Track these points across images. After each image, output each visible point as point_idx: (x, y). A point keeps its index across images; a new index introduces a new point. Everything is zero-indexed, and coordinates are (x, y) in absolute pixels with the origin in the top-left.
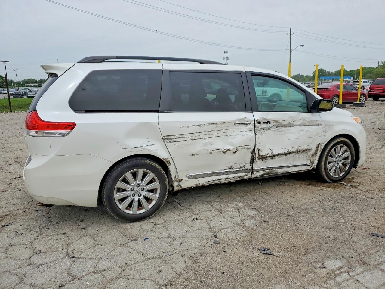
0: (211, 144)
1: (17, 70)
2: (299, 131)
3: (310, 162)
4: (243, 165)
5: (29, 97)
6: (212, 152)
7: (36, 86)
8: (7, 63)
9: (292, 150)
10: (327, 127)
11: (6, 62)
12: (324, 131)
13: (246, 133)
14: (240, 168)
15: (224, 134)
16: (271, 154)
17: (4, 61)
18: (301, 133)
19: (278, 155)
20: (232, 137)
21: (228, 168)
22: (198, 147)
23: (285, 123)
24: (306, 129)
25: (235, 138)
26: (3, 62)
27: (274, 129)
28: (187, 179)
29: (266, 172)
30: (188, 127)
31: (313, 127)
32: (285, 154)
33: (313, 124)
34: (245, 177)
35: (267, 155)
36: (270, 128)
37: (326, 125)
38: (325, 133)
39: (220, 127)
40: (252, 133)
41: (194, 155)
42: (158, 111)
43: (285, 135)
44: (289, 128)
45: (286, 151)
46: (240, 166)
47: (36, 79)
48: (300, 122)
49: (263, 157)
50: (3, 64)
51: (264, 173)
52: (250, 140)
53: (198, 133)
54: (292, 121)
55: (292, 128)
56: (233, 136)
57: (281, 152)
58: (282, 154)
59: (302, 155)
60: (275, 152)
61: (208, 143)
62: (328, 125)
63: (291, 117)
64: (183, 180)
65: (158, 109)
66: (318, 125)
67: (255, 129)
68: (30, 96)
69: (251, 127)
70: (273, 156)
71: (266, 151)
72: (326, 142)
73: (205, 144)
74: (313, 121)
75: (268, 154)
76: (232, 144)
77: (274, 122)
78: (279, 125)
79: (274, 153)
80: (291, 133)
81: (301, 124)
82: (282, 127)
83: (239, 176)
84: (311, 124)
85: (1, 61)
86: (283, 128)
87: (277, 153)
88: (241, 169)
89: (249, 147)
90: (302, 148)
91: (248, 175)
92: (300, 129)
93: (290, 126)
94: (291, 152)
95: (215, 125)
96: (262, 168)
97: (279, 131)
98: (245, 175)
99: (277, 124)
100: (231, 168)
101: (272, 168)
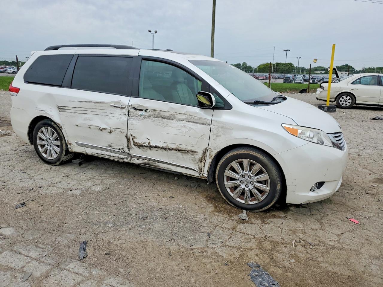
0: (90, 120)
1: (300, 58)
2: (181, 127)
3: (198, 168)
4: (122, 147)
5: (296, 83)
6: (91, 127)
7: (323, 73)
8: (288, 52)
9: (171, 146)
10: (220, 129)
11: (288, 50)
12: (215, 134)
13: (120, 116)
14: (119, 149)
15: (102, 114)
16: (147, 144)
17: (286, 49)
18: (184, 129)
19: (156, 147)
20: (108, 117)
21: (108, 146)
22: (80, 120)
23: (166, 114)
24: (190, 126)
25: (111, 119)
26: (286, 51)
27: (154, 119)
28: (76, 145)
29: (146, 161)
30: (73, 102)
31: (198, 125)
32: (163, 148)
33: (200, 122)
34: (125, 160)
35: (143, 144)
36: (148, 117)
37: (218, 127)
38: (217, 136)
39: (98, 106)
40: (126, 118)
41: (77, 126)
42: (60, 86)
43: (165, 127)
44: (171, 121)
45: (165, 146)
46: (119, 148)
47: (325, 67)
48: (184, 117)
49: (139, 144)
50: (285, 52)
51: (144, 162)
52: (123, 124)
53: (80, 108)
54: (175, 114)
55: (174, 121)
56: (110, 117)
57: (159, 145)
58: (159, 148)
59: (187, 156)
60: (153, 144)
61: (88, 119)
62: (222, 127)
63: (173, 108)
64: (72, 144)
65: (61, 85)
66: (206, 124)
67: (129, 114)
68: (298, 81)
69: (125, 111)
70: (150, 147)
71: (142, 139)
72: (218, 148)
73: (86, 119)
74: (199, 118)
75: (145, 143)
76: (107, 124)
77: (153, 111)
78: (159, 115)
79: (151, 144)
80: (172, 127)
81: (184, 119)
82: (163, 118)
83: (119, 157)
84: (197, 121)
85: (284, 50)
86: (164, 120)
87: (154, 145)
88: (120, 151)
89: (122, 130)
90: (185, 147)
91: (127, 159)
92: (182, 125)
93: (173, 119)
94: (169, 147)
95: (93, 104)
96: (141, 157)
97: (159, 121)
98: (125, 158)
99: (156, 113)
100: (110, 147)
101: (152, 160)
